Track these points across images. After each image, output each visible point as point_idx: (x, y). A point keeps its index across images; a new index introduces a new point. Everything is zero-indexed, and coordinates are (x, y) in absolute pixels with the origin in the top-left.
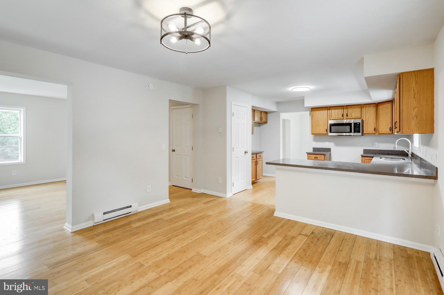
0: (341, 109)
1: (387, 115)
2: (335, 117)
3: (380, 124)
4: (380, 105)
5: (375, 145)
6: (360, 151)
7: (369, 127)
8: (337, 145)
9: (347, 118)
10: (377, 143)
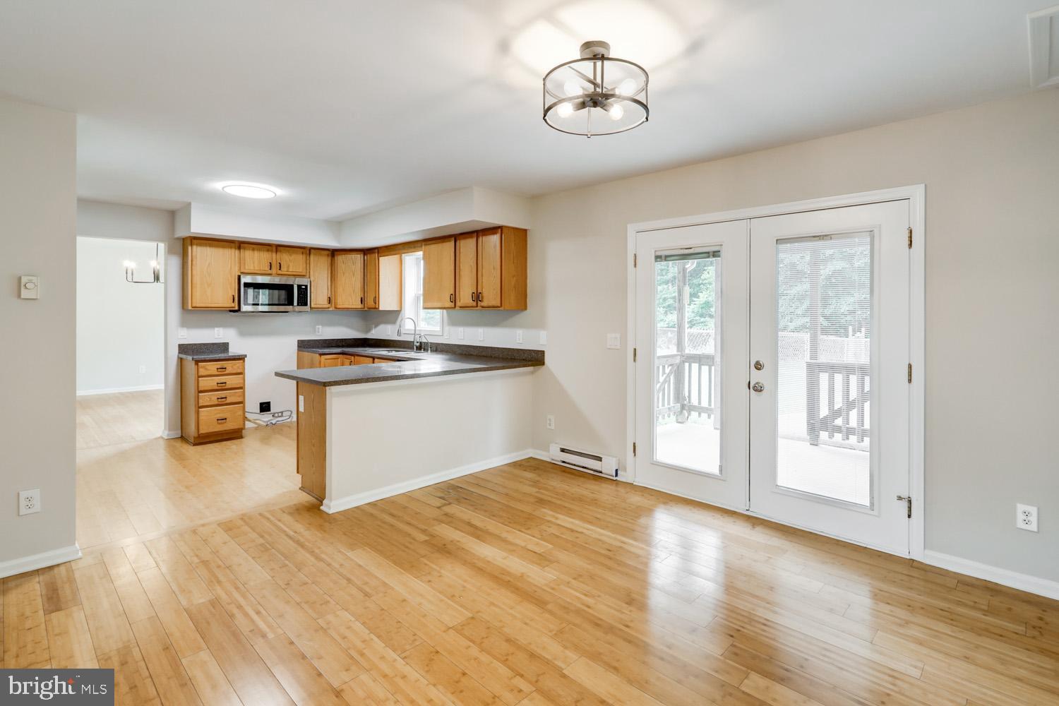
0: (268, 250)
1: (354, 275)
2: (256, 266)
3: (340, 290)
4: (340, 255)
5: (317, 330)
6: (290, 344)
7: (318, 296)
8: (242, 334)
9: (280, 272)
10: (320, 326)
